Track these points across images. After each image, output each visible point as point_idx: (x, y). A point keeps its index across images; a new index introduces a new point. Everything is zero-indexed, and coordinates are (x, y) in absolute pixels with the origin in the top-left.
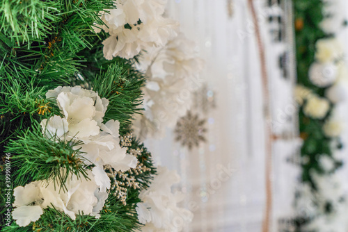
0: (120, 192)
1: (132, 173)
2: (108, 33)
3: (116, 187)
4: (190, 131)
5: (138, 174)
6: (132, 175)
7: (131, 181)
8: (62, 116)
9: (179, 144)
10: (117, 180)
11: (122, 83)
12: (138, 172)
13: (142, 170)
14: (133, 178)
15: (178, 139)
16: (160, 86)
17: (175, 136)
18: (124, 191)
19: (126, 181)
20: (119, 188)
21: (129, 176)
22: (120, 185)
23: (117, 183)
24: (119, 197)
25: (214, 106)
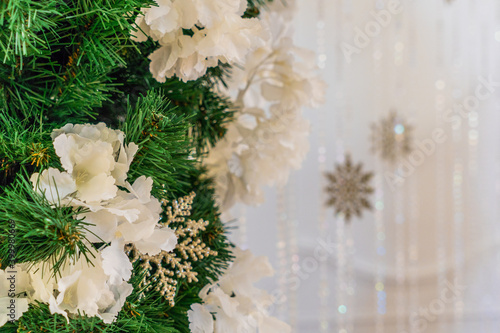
0: (166, 285)
1: (187, 257)
2: (157, 43)
3: (160, 277)
4: (348, 190)
5: (196, 259)
6: (188, 261)
7: (185, 270)
8: (62, 170)
9: (331, 210)
10: (163, 266)
11: (156, 121)
12: (197, 256)
13: (203, 254)
14: (188, 266)
15: (331, 202)
16: (258, 121)
17: (327, 196)
18: (172, 285)
19: (177, 268)
20: (164, 280)
21: (182, 263)
22: (167, 275)
23: (161, 271)
24: (163, 293)
25: (407, 149)
